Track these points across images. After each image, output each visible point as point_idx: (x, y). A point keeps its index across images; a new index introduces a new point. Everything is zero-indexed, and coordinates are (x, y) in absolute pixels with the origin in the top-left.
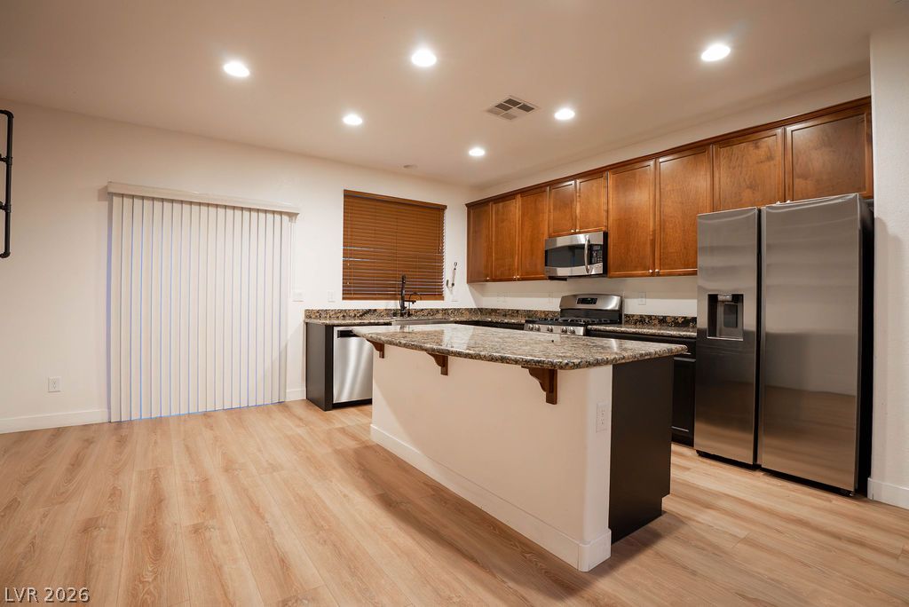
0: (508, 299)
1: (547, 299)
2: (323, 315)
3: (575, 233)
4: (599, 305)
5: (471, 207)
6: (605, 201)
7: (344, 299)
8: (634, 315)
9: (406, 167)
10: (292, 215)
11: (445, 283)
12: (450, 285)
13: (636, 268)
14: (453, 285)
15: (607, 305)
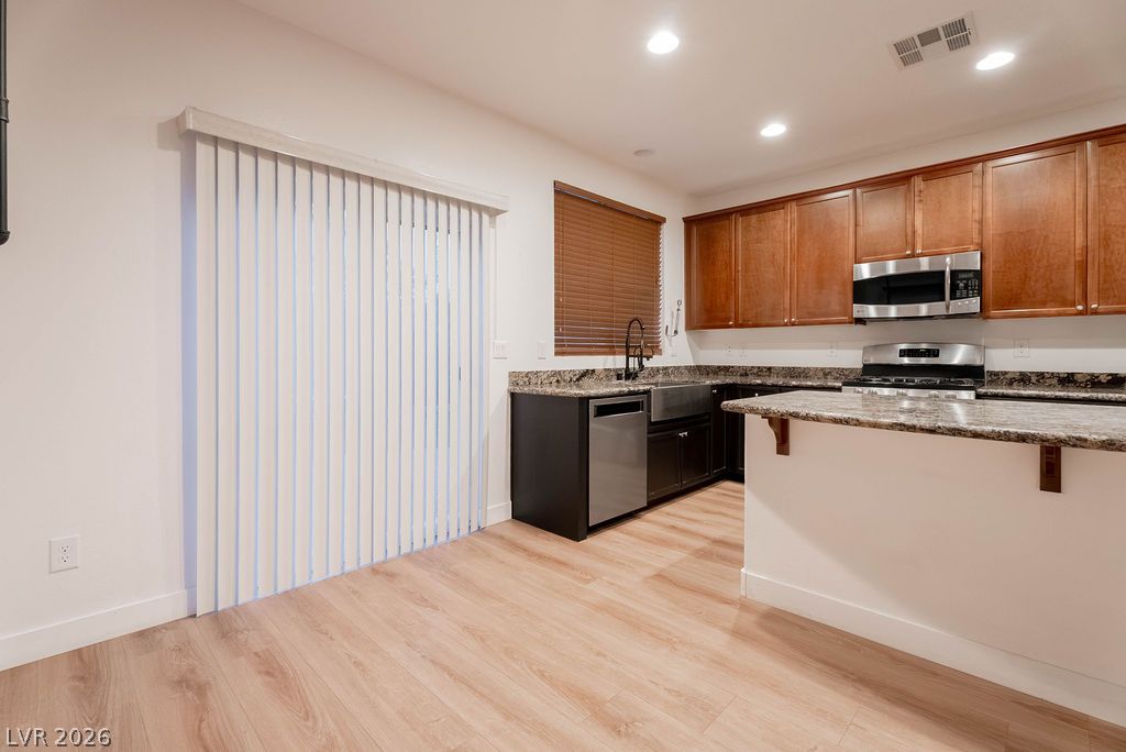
0: (749, 352)
1: (828, 352)
2: (533, 381)
3: (913, 256)
4: (943, 360)
5: (689, 222)
6: (977, 205)
7: (557, 354)
8: (1006, 373)
9: (637, 153)
10: (494, 213)
11: (662, 330)
12: (671, 332)
13: (1044, 304)
14: (676, 332)
15: (952, 358)
